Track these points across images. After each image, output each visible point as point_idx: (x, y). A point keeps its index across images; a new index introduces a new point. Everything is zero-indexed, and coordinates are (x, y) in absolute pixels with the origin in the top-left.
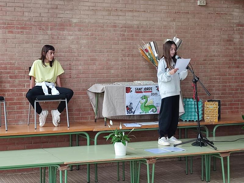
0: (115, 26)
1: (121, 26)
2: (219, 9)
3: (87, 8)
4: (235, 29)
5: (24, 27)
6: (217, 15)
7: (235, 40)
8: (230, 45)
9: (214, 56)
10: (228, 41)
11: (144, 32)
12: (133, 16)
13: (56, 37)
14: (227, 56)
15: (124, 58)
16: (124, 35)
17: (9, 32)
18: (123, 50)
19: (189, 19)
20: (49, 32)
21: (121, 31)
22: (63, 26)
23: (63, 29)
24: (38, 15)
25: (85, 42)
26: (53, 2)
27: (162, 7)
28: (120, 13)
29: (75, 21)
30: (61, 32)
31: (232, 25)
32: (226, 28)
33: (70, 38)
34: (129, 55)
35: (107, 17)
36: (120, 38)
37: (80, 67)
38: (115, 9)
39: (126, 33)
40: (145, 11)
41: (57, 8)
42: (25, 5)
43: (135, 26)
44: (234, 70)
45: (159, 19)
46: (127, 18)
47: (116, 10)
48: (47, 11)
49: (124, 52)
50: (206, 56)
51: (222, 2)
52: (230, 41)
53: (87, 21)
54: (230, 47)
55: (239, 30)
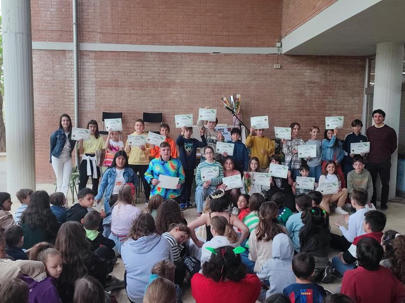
0: (208, 85)
2: (293, 71)
3: (187, 72)
4: (306, 86)
5: (142, 86)
6: (291, 75)
7: (306, 94)
8: (302, 98)
9: (288, 106)
10: (299, 95)
11: (230, 88)
12: (221, 77)
13: (164, 92)
14: (299, 106)
16: (214, 91)
17: (132, 89)
19: (266, 78)
20: (160, 89)
21: (212, 88)
22: (169, 85)
23: (170, 87)
24: (152, 77)
25: (185, 95)
26: (162, 69)
27: (245, 70)
28: (212, 75)
29: (178, 81)
30: (168, 89)
31: (304, 83)
32: (298, 86)
33: (174, 93)
35: (202, 78)
36: (211, 93)
39: (216, 90)
40: (231, 73)
41: (165, 73)
42: (144, 71)
43: (223, 84)
44: (305, 117)
45: (242, 79)
46: (217, 78)
47: (209, 73)
48: (158, 75)
50: (281, 106)
51: (296, 65)
52: (302, 95)
53: (187, 81)
54: (302, 100)
55: (310, 86)
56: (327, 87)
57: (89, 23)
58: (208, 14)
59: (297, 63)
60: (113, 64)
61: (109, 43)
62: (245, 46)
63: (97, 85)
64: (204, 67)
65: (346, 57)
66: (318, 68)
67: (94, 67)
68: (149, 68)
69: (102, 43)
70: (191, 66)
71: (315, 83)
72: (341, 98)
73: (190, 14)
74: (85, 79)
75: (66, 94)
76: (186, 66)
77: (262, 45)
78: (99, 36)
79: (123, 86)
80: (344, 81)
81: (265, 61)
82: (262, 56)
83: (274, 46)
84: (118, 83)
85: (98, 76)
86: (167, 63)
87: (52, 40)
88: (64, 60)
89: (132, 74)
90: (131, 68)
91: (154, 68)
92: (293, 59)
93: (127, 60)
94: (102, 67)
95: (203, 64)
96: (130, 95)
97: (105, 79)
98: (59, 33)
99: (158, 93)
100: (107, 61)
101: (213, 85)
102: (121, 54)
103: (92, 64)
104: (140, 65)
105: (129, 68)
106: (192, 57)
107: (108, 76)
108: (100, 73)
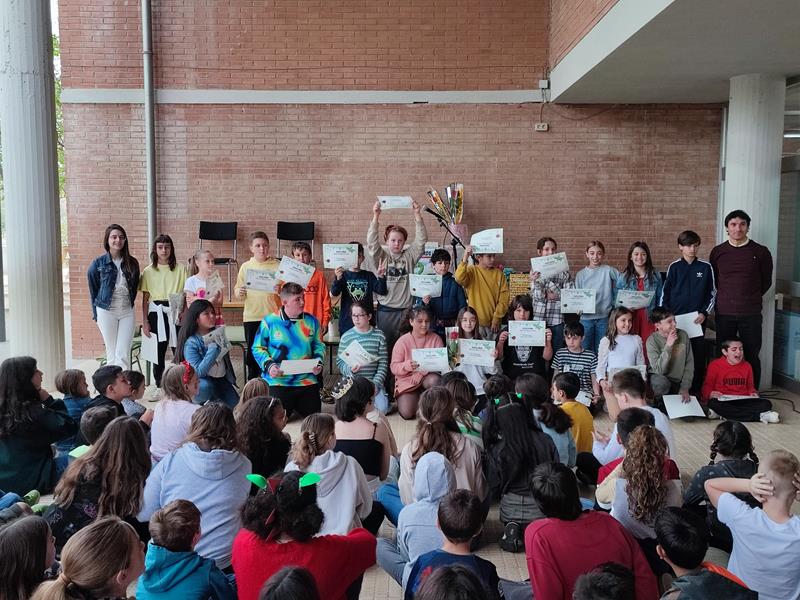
1: (412, 165)
2: (573, 136)
3: (362, 142)
4: (600, 164)
5: (276, 170)
6: (568, 144)
7: (600, 182)
8: (592, 190)
9: (563, 206)
10: (587, 183)
11: (447, 172)
12: (431, 151)
13: (318, 182)
14: (585, 206)
16: (416, 178)
17: (258, 177)
19: (520, 152)
20: (310, 176)
21: (413, 172)
22: (329, 167)
23: (329, 171)
24: (295, 153)
25: (359, 187)
26: (315, 136)
27: (478, 136)
28: (411, 147)
29: (345, 160)
30: (326, 176)
31: (596, 159)
32: (584, 165)
33: (338, 183)
35: (392, 153)
37: (352, 223)
38: (404, 141)
39: (419, 175)
40: (449, 143)
41: (321, 144)
42: (279, 141)
43: (434, 165)
44: (598, 227)
45: (471, 153)
46: (421, 153)
47: (406, 142)
48: (307, 148)
50: (550, 207)
51: (578, 124)
52: (592, 183)
53: (362, 159)
54: (591, 193)
55: (608, 166)
56: (643, 166)
57: (174, 51)
58: (403, 27)
59: (581, 120)
60: (221, 128)
61: (212, 87)
62: (477, 89)
63: (189, 171)
64: (395, 130)
65: (681, 107)
66: (624, 129)
67: (184, 135)
68: (289, 136)
69: (198, 88)
70: (370, 130)
71: (618, 159)
72: (673, 188)
73: (368, 27)
74: (167, 159)
75: (132, 188)
76: (361, 130)
77: (512, 85)
78: (192, 75)
79: (239, 172)
80: (677, 154)
81: (517, 118)
82: (510, 107)
83: (534, 87)
84: (230, 165)
85: (192, 153)
86: (324, 124)
87: (104, 85)
88: (127, 122)
89: (257, 147)
90: (254, 135)
91: (298, 136)
92: (574, 112)
93: (247, 120)
94: (200, 135)
95: (394, 124)
96: (252, 188)
97: (205, 158)
98: (119, 71)
99: (307, 182)
100: (209, 123)
101: (413, 167)
102: (236, 109)
103: (181, 129)
104: (271, 129)
105: (251, 135)
106: (373, 112)
107: (211, 153)
108: (195, 147)
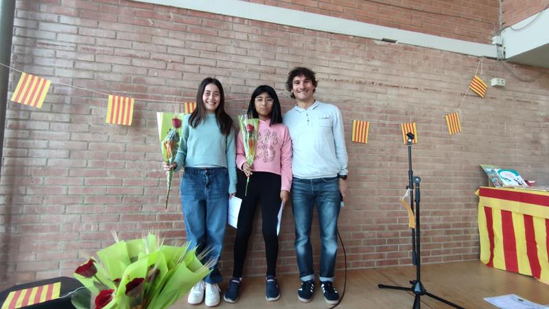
0: (370, 110)
1: (380, 110)
2: (520, 95)
6: (518, 103)
7: (543, 142)
10: (533, 142)
12: (398, 95)
15: (383, 163)
18: (382, 150)
21: (381, 118)
24: (241, 82)
26: (268, 63)
27: (443, 85)
28: (378, 89)
31: (538, 120)
32: (530, 124)
34: (392, 157)
35: (358, 94)
36: (379, 129)
38: (371, 81)
40: (417, 89)
41: (275, 73)
42: (219, 64)
43: (402, 111)
46: (390, 96)
47: (373, 83)
48: (258, 77)
49: (383, 152)
52: (536, 142)
54: (537, 152)
55: (547, 126)
60: (134, 36)
64: (362, 68)
67: (73, 38)
68: (234, 58)
70: (335, 65)
76: (324, 63)
82: (470, 59)
83: (487, 42)
85: (83, 65)
86: (279, 50)
89: (187, 68)
90: (186, 52)
91: (247, 60)
93: (176, 29)
94: (100, 41)
95: (361, 61)
97: (106, 77)
100: (116, 26)
101: (381, 112)
102: (161, 12)
103: (69, 29)
104: (210, 47)
105: (182, 52)
106: (338, 43)
107: (116, 69)
108: (90, 58)
